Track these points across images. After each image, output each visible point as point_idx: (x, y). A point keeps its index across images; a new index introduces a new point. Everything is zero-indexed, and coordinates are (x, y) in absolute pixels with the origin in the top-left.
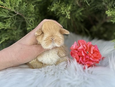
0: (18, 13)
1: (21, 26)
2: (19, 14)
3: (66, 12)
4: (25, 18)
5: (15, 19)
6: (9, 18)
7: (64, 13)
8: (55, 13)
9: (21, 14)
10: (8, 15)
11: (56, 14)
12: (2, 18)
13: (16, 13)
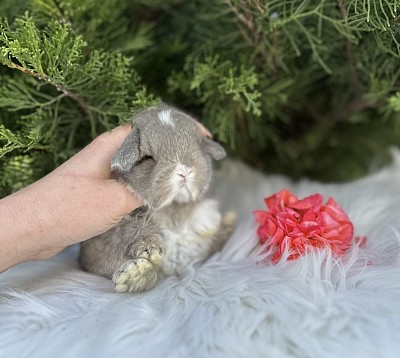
0: (66, 93)
1: (75, 138)
2: (71, 95)
3: (246, 94)
4: (90, 109)
5: (56, 113)
6: (33, 110)
7: (238, 96)
8: (199, 93)
9: (75, 96)
10: (30, 100)
11: (202, 96)
12: (10, 110)
13: (61, 92)
